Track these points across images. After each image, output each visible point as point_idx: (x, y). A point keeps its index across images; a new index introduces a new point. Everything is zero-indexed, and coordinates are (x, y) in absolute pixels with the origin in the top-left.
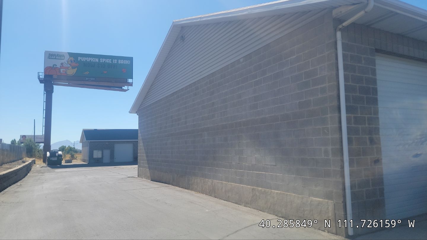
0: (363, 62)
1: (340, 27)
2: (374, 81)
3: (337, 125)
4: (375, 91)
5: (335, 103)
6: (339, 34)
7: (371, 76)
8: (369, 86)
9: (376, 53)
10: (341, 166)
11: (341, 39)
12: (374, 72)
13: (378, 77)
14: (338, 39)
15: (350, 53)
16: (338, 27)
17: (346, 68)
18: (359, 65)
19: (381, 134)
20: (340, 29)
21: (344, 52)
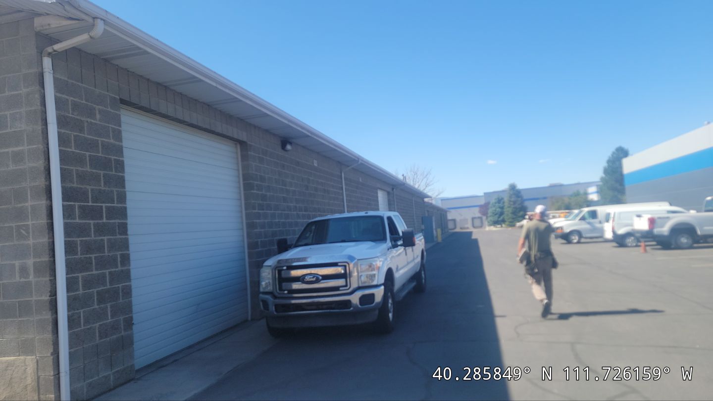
0: (98, 116)
1: (49, 50)
2: (120, 151)
3: (44, 221)
4: (120, 166)
5: (41, 182)
6: (47, 62)
7: (112, 141)
8: (110, 157)
9: (121, 105)
10: (50, 292)
11: (52, 72)
12: (118, 135)
13: (125, 143)
14: (44, 70)
15: (72, 98)
16: (46, 49)
17: (62, 122)
18: (89, 120)
19: (129, 232)
20: (49, 54)
21: (59, 95)
